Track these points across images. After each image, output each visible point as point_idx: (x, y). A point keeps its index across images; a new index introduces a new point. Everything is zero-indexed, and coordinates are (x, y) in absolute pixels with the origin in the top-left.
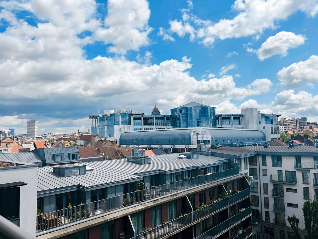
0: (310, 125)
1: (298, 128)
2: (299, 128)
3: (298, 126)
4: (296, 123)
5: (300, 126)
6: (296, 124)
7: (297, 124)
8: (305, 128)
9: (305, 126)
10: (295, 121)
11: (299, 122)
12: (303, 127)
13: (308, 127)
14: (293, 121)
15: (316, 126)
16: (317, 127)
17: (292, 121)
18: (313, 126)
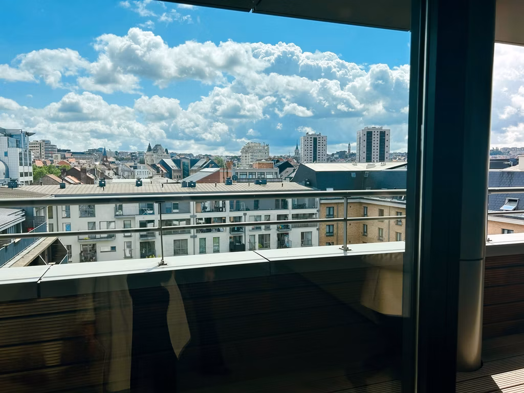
0: (63, 153)
1: (42, 156)
2: (44, 156)
3: (42, 154)
4: (39, 148)
5: (45, 153)
6: (39, 151)
7: (42, 151)
8: (54, 157)
9: (54, 155)
10: (38, 145)
11: (44, 147)
12: (50, 155)
13: (59, 155)
14: (35, 145)
15: (72, 155)
16: (72, 157)
17: (33, 145)
18: (67, 155)
